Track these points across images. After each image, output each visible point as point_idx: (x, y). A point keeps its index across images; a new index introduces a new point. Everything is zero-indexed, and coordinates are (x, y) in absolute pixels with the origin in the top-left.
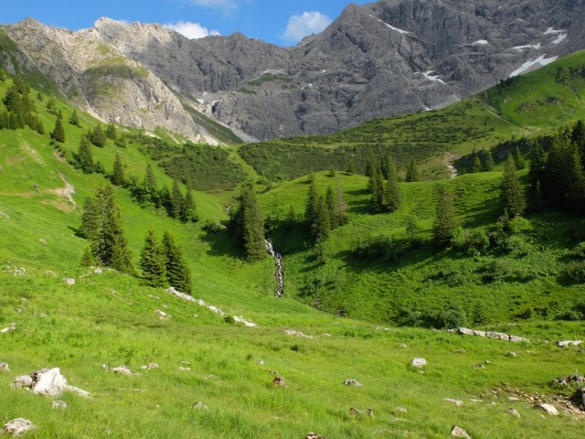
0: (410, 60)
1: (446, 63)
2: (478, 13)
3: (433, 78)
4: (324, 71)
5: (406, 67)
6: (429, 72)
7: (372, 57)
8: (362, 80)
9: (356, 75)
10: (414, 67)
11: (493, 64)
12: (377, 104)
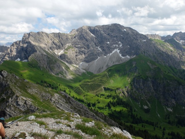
0: (95, 44)
1: (102, 46)
2: (108, 35)
3: (99, 49)
4: (79, 45)
5: (95, 46)
6: (99, 47)
7: (89, 44)
8: (87, 48)
9: (86, 47)
10: (96, 46)
11: (110, 49)
12: (90, 55)
